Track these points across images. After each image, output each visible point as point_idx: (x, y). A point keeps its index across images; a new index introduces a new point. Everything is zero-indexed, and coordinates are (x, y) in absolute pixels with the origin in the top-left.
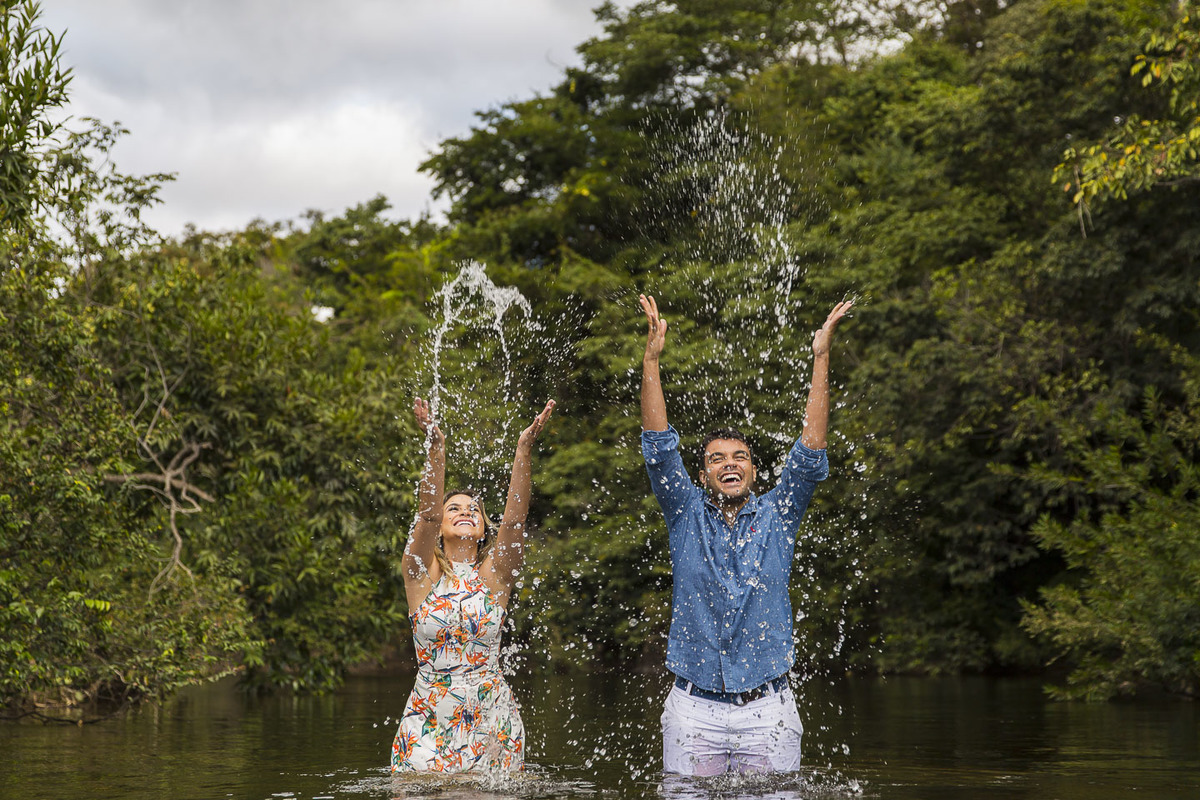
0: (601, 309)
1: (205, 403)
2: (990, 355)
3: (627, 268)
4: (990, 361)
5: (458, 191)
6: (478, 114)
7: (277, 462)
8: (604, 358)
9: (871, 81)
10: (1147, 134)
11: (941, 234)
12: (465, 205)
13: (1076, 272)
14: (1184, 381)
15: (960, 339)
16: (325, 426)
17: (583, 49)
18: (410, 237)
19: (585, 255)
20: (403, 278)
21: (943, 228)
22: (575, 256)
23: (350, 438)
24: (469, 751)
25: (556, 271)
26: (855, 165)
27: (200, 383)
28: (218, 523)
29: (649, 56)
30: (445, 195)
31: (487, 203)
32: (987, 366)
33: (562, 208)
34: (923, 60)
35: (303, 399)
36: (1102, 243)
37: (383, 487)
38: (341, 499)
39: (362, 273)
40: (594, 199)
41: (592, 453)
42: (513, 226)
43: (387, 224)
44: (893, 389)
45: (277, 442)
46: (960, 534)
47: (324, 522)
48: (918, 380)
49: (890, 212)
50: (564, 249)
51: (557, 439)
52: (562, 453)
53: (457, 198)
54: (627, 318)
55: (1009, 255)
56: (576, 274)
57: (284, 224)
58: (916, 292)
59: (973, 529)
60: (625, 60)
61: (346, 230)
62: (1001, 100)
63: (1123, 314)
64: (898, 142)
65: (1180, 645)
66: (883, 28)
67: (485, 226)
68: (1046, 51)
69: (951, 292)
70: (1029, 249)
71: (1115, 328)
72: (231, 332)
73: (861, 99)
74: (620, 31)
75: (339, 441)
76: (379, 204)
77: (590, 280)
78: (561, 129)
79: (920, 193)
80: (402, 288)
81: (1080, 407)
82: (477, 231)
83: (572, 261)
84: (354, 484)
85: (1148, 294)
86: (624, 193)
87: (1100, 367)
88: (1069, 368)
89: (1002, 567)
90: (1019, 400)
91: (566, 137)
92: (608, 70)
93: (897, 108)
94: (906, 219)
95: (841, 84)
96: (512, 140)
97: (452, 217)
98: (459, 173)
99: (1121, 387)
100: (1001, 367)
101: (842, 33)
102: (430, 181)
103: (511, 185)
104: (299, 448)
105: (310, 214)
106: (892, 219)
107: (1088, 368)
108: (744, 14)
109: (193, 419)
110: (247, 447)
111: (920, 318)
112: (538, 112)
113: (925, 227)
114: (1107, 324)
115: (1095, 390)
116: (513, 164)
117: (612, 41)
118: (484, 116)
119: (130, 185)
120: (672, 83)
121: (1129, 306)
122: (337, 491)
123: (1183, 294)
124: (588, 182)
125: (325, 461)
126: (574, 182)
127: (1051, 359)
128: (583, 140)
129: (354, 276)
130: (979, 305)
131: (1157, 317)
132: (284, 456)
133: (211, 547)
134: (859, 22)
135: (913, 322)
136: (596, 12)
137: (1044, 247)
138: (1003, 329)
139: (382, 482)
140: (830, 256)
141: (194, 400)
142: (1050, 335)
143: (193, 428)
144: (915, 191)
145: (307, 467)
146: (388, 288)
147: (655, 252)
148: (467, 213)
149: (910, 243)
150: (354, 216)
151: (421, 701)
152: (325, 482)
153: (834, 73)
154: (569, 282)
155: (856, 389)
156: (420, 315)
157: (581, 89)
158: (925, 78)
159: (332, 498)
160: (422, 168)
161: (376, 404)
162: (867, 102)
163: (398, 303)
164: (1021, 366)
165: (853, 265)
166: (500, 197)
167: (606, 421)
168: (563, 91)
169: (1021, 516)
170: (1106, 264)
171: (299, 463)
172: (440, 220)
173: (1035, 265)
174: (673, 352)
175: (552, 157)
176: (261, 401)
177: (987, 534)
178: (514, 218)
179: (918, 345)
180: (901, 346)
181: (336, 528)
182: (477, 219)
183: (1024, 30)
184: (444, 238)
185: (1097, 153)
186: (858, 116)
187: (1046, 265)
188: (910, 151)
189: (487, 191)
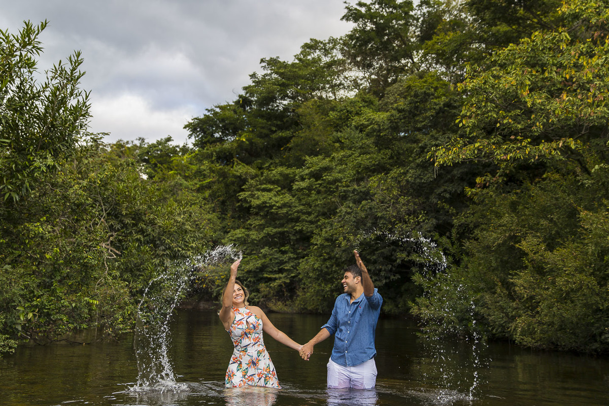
0: (248, 182)
1: (116, 217)
2: (388, 207)
3: (258, 167)
4: (388, 209)
5: (198, 136)
6: (207, 110)
7: (142, 239)
8: (249, 200)
9: (345, 107)
10: (459, 143)
11: (370, 162)
12: (200, 141)
13: (418, 180)
14: (453, 220)
15: (378, 201)
16: (160, 227)
17: (245, 88)
18: (179, 152)
19: (243, 162)
20: (177, 166)
21: (371, 160)
22: (239, 162)
23: (169, 231)
24: (256, 376)
25: (232, 167)
26: (339, 136)
27: (115, 209)
28: (120, 261)
29: (269, 93)
30: (193, 137)
31: (208, 141)
32: (387, 211)
33: (235, 145)
34: (364, 100)
35: (152, 216)
36: (427, 171)
37: (180, 249)
38: (165, 253)
39: (162, 164)
40: (247, 142)
41: (243, 233)
42: (217, 150)
43: (171, 147)
44: (354, 217)
45: (142, 231)
46: (374, 269)
47: (158, 261)
48: (363, 215)
49: (353, 154)
50: (235, 159)
51: (230, 227)
52: (232, 232)
53: (197, 139)
54: (257, 185)
55: (395, 173)
56: (240, 169)
57: (130, 142)
58: (362, 183)
59: (379, 267)
60: (260, 94)
61: (156, 148)
62: (395, 119)
63: (433, 196)
64: (354, 128)
65: (464, 320)
66: (349, 87)
67: (207, 150)
68: (410, 103)
69: (376, 185)
70: (402, 171)
71: (430, 200)
72: (128, 191)
73: (342, 112)
74: (258, 83)
75: (165, 232)
76: (169, 139)
77: (245, 171)
78: (236, 116)
79: (363, 148)
80: (176, 170)
81: (418, 227)
82: (205, 151)
83: (238, 164)
84: (170, 248)
85: (442, 189)
86: (258, 141)
87: (426, 214)
88: (414, 213)
89: (387, 281)
90: (397, 224)
91: (238, 119)
92: (253, 96)
93: (356, 118)
94: (359, 157)
95: (335, 107)
96: (218, 119)
97: (194, 145)
98: (198, 130)
99: (432, 221)
100: (392, 212)
101: (334, 88)
102: (188, 132)
103: (217, 135)
104: (150, 234)
105: (140, 139)
106: (353, 156)
107: (421, 214)
108: (303, 81)
109: (112, 222)
110: (131, 233)
111: (364, 193)
112: (228, 110)
113: (365, 160)
114: (427, 198)
115: (424, 221)
116: (218, 127)
117: (255, 86)
118: (209, 111)
119: (92, 136)
120: (276, 102)
121: (435, 193)
122: (164, 250)
123: (454, 190)
124: (245, 136)
125: (160, 239)
126: (240, 136)
127: (409, 210)
128: (243, 121)
129: (159, 165)
130: (385, 190)
131: (444, 197)
132: (144, 237)
133: (117, 269)
134: (341, 84)
135: (361, 194)
136: (250, 76)
137: (408, 171)
138: (392, 198)
139: (180, 247)
140: (332, 169)
141: (112, 216)
142: (408, 201)
143: (112, 225)
144: (361, 148)
145: (153, 241)
146: (172, 170)
147: (267, 162)
148: (201, 144)
149: (359, 165)
150: (159, 143)
151: (236, 358)
152: (159, 247)
153: (332, 103)
154: (237, 171)
155: (340, 216)
156: (183, 180)
157: (243, 102)
158: (364, 107)
159: (162, 253)
160: (185, 128)
161: (179, 219)
162: (344, 114)
163: (175, 175)
164: (398, 212)
165: (339, 172)
166: (213, 139)
167: (249, 222)
168: (237, 103)
169: (395, 263)
170: (428, 178)
171: (150, 240)
172: (191, 146)
173: (405, 177)
174: (274, 198)
175: (232, 126)
176: (137, 217)
177: (383, 269)
178: (218, 147)
179: (364, 202)
180: (357, 202)
181: (162, 264)
182: (205, 147)
183: (399, 92)
184: (192, 153)
185: (442, 148)
186: (340, 118)
187: (408, 177)
188: (358, 132)
189: (209, 137)
